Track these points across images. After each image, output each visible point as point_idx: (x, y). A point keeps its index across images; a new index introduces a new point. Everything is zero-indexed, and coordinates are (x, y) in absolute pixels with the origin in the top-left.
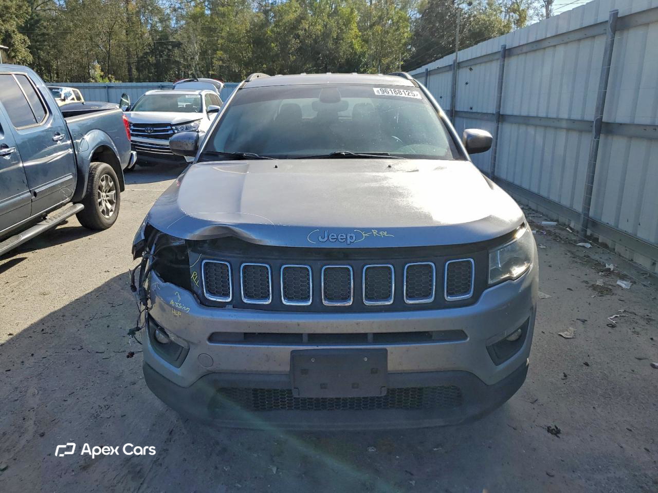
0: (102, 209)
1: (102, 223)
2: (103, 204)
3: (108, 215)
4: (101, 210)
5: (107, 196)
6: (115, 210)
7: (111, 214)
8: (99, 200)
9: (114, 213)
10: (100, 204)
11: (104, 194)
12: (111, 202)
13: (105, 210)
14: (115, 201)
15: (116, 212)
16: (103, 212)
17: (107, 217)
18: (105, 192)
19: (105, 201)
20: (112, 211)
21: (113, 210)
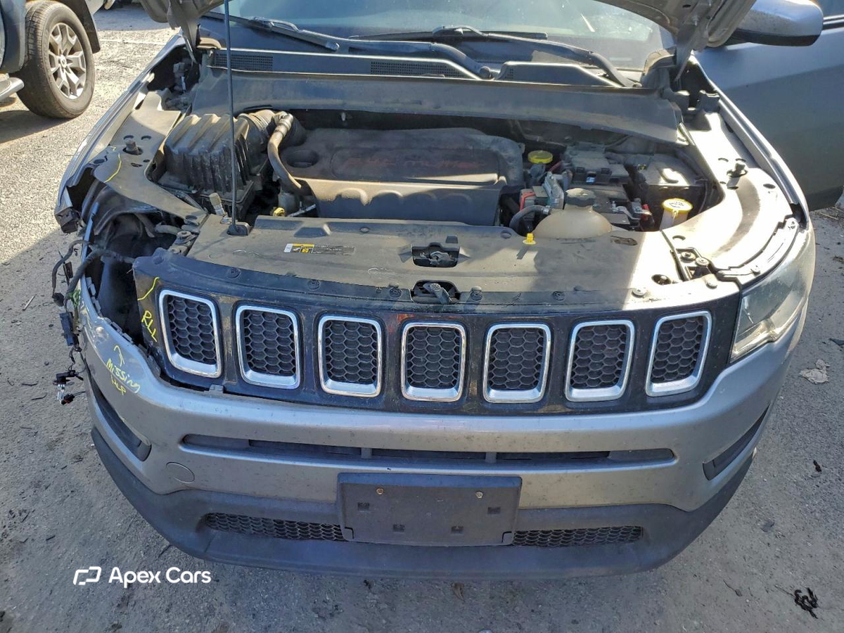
0: (61, 85)
1: (62, 108)
2: (63, 75)
3: (75, 94)
4: (59, 87)
5: (69, 61)
6: (86, 84)
7: (79, 91)
8: (53, 70)
9: (84, 91)
10: (56, 75)
11: (62, 58)
12: (76, 71)
13: (67, 85)
14: (84, 70)
15: (89, 90)
16: (63, 89)
17: (72, 97)
18: (64, 54)
19: (66, 69)
20: (80, 86)
21: (83, 84)
